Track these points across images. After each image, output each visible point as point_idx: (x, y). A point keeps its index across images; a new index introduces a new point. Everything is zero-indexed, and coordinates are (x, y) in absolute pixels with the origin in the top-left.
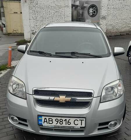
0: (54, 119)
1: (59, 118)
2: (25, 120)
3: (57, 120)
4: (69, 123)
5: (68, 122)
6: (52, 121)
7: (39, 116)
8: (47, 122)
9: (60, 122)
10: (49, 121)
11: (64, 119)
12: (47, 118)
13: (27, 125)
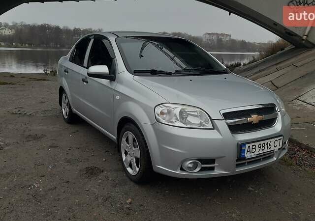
0: (257, 144)
1: (262, 143)
2: (213, 161)
3: (260, 146)
4: (270, 147)
5: (270, 145)
6: (255, 148)
8: (250, 151)
9: (263, 146)
10: (252, 149)
11: (266, 142)
13: (212, 169)
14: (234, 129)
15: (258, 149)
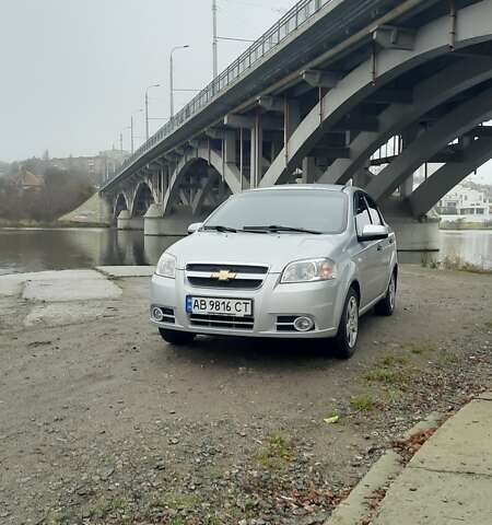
0: (208, 300)
1: (215, 300)
2: (171, 311)
3: (212, 303)
4: (229, 308)
5: (227, 306)
6: (205, 304)
7: (189, 297)
8: (198, 306)
9: (217, 305)
10: (201, 304)
11: (221, 301)
12: (199, 299)
13: (173, 321)
14: (194, 281)
15: (209, 307)
